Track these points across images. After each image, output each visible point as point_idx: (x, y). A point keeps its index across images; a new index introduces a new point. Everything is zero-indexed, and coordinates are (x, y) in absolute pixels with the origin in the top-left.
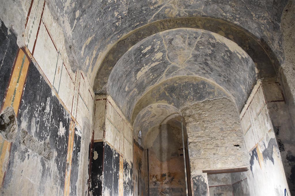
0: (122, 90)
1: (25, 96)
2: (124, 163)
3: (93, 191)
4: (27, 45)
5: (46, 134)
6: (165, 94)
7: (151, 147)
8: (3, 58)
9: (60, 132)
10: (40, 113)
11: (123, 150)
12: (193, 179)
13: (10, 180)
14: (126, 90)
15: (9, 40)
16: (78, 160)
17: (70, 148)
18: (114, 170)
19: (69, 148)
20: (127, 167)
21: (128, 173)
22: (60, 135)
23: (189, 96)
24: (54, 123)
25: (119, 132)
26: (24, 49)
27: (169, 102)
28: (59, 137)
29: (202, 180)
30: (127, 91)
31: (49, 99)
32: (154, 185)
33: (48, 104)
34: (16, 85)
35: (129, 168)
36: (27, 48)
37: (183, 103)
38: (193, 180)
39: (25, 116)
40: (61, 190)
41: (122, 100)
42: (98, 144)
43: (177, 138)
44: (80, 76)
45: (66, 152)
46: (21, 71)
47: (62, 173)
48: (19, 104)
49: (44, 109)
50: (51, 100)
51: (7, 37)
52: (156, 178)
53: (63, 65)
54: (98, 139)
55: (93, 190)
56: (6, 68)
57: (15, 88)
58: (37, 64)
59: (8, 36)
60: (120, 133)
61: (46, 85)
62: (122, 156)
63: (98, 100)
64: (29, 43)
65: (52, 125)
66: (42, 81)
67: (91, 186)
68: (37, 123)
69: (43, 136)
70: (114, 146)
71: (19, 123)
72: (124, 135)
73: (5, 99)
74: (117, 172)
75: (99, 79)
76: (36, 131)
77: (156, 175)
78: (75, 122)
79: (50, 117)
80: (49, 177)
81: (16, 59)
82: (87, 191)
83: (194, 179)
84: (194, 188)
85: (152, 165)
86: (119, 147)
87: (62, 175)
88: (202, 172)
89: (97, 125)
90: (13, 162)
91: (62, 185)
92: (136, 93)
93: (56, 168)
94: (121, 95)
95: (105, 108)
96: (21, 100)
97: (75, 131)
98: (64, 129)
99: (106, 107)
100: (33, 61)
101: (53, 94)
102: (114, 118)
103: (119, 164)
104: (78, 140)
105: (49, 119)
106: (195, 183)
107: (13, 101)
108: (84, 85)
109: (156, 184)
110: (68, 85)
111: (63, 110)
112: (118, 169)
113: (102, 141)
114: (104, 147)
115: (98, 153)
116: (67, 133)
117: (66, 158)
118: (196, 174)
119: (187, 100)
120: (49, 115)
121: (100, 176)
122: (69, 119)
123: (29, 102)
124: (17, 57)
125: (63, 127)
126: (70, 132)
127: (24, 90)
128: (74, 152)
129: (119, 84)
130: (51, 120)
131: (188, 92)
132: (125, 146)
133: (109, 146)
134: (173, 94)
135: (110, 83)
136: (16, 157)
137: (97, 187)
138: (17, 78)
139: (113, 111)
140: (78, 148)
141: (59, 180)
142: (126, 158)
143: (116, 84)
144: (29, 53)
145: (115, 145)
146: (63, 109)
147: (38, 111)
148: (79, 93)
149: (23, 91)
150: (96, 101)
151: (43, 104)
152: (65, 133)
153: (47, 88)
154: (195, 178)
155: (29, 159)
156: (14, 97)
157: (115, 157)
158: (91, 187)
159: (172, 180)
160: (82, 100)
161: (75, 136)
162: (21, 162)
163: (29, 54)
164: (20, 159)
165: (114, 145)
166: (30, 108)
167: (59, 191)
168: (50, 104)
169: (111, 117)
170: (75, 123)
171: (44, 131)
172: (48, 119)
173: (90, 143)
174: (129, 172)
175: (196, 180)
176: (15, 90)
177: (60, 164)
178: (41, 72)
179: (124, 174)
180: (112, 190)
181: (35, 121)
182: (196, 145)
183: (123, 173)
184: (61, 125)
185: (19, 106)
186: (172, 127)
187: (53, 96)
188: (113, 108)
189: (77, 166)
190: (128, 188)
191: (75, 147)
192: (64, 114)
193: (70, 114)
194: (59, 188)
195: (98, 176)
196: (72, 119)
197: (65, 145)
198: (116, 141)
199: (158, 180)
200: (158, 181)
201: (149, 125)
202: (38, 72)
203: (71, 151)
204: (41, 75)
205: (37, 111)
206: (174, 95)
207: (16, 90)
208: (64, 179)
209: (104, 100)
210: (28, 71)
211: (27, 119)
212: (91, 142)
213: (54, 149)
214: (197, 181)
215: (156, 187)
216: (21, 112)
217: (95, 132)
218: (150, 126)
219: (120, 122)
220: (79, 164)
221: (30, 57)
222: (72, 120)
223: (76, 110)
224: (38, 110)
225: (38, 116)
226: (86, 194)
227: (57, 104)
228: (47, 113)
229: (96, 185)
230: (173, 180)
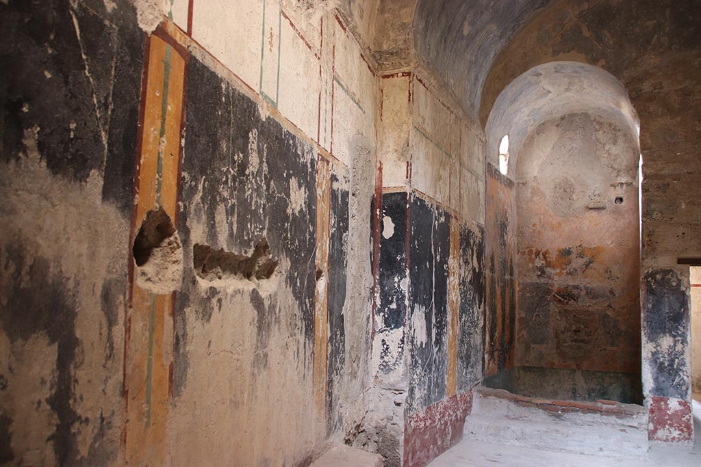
0: (455, 34)
1: (189, 159)
2: (461, 235)
3: (384, 316)
4: (170, 13)
5: (256, 228)
6: (581, 33)
7: (535, 177)
8: (109, 89)
9: (293, 206)
10: (234, 184)
11: (460, 201)
12: (646, 277)
13: (186, 376)
14: (466, 32)
15: (114, 26)
16: (344, 253)
17: (323, 232)
18: (436, 258)
19: (318, 235)
20: (470, 242)
21: (473, 256)
22: (293, 214)
23: (656, 36)
24: (273, 192)
25: (447, 157)
26: (161, 31)
27: (590, 56)
28: (291, 219)
29: (674, 284)
30: (468, 35)
31: (253, 135)
32: (539, 276)
33: (251, 149)
34: (160, 144)
35: (474, 242)
36: (170, 23)
37: (636, 59)
38: (647, 281)
39: (198, 211)
40: (307, 340)
41: (454, 62)
42: (393, 199)
43: (610, 154)
44: (334, 26)
45: (311, 249)
46: (166, 100)
47: (305, 303)
48: (175, 189)
49: (243, 166)
50: (261, 133)
51: (107, 22)
52: (545, 258)
53: (283, 17)
54: (392, 185)
55: (384, 312)
56: (122, 114)
57: (159, 153)
58: (207, 56)
59: (109, 15)
60: (450, 156)
61: (239, 100)
62: (456, 218)
63: (388, 76)
64: (172, 4)
65: (270, 198)
66: (227, 96)
67: (378, 302)
68: (230, 212)
69: (249, 238)
70: (435, 196)
71: (184, 237)
72: (460, 160)
73: (137, 196)
74: (444, 261)
75: (386, 15)
76: (231, 235)
77: (544, 250)
78: (331, 160)
79: (261, 181)
80: (274, 328)
81: (146, 73)
82: (371, 316)
83: (650, 279)
84: (648, 300)
85: (534, 225)
86: (447, 195)
87: (306, 307)
88: (676, 260)
89: (389, 147)
90: (185, 335)
91: (310, 329)
92: (494, 36)
93: (291, 297)
94: (451, 52)
95: (409, 100)
96: (179, 175)
97: (331, 183)
98: (303, 193)
99: (409, 97)
100: (193, 54)
101: (264, 113)
102: (434, 121)
103: (449, 240)
104: (340, 204)
105: (261, 185)
106: (653, 290)
107: (158, 191)
108: (345, 47)
109: (543, 272)
110: (301, 70)
111: (295, 145)
112: (445, 254)
113: (402, 191)
114: (408, 206)
115: (393, 222)
116: (311, 201)
117: (313, 261)
118: (656, 265)
119: (650, 47)
120: (260, 177)
121: (401, 279)
122: (313, 160)
123: (203, 171)
124: (146, 67)
125: (300, 189)
126: (319, 192)
127: (183, 145)
128: (332, 237)
129: (444, 21)
130: (265, 188)
131: (655, 22)
132: (464, 188)
133: (422, 201)
134: (605, 31)
135: (418, 25)
136: (190, 319)
137: (394, 306)
138: (159, 122)
139: (429, 103)
140: (341, 224)
141: (299, 323)
142: (468, 219)
143: (437, 23)
144: (178, 35)
145: (438, 193)
146: (294, 142)
147: (229, 180)
148: (334, 78)
149: (181, 148)
150: (382, 79)
151: (238, 155)
152: (305, 203)
153: (245, 106)
154: (653, 275)
155: (222, 308)
156: (161, 177)
157: (439, 224)
158: (379, 306)
159: (587, 266)
160: (343, 93)
161: (333, 194)
162: (203, 325)
163: (178, 38)
164: (200, 320)
165: (436, 192)
166: (207, 183)
167: (302, 346)
168: (258, 146)
169: (424, 120)
170: (331, 164)
171: (251, 225)
172: (258, 190)
173: (374, 195)
174: (475, 252)
175: (656, 281)
176: (159, 158)
177: (298, 284)
178: (220, 73)
179: (461, 261)
180: (432, 308)
181: (224, 211)
182: (664, 185)
183: (460, 259)
184: (294, 184)
185: (177, 194)
186: (595, 123)
187: (264, 120)
188: (429, 93)
189: (343, 268)
190: (472, 293)
191: (334, 224)
192: (299, 152)
193: (315, 146)
194: (302, 338)
195: (396, 279)
196: (320, 157)
197: (310, 231)
198: (441, 181)
199: (549, 264)
200: (550, 267)
201: (530, 118)
202: (214, 75)
203: (325, 238)
204: (222, 80)
205: (226, 182)
206: (608, 34)
207: (162, 156)
208: (312, 313)
209: (403, 75)
210: (184, 87)
211: (204, 217)
212: (374, 192)
213: (282, 256)
214: (659, 283)
215: (543, 280)
216: (185, 206)
217: (384, 167)
218: (532, 122)
219: (451, 128)
220: (347, 261)
221: (185, 43)
222: (323, 159)
223: (329, 129)
224: (227, 179)
225: (231, 196)
226: (368, 322)
227: (277, 137)
228: (253, 174)
229: (392, 302)
230: (591, 265)
